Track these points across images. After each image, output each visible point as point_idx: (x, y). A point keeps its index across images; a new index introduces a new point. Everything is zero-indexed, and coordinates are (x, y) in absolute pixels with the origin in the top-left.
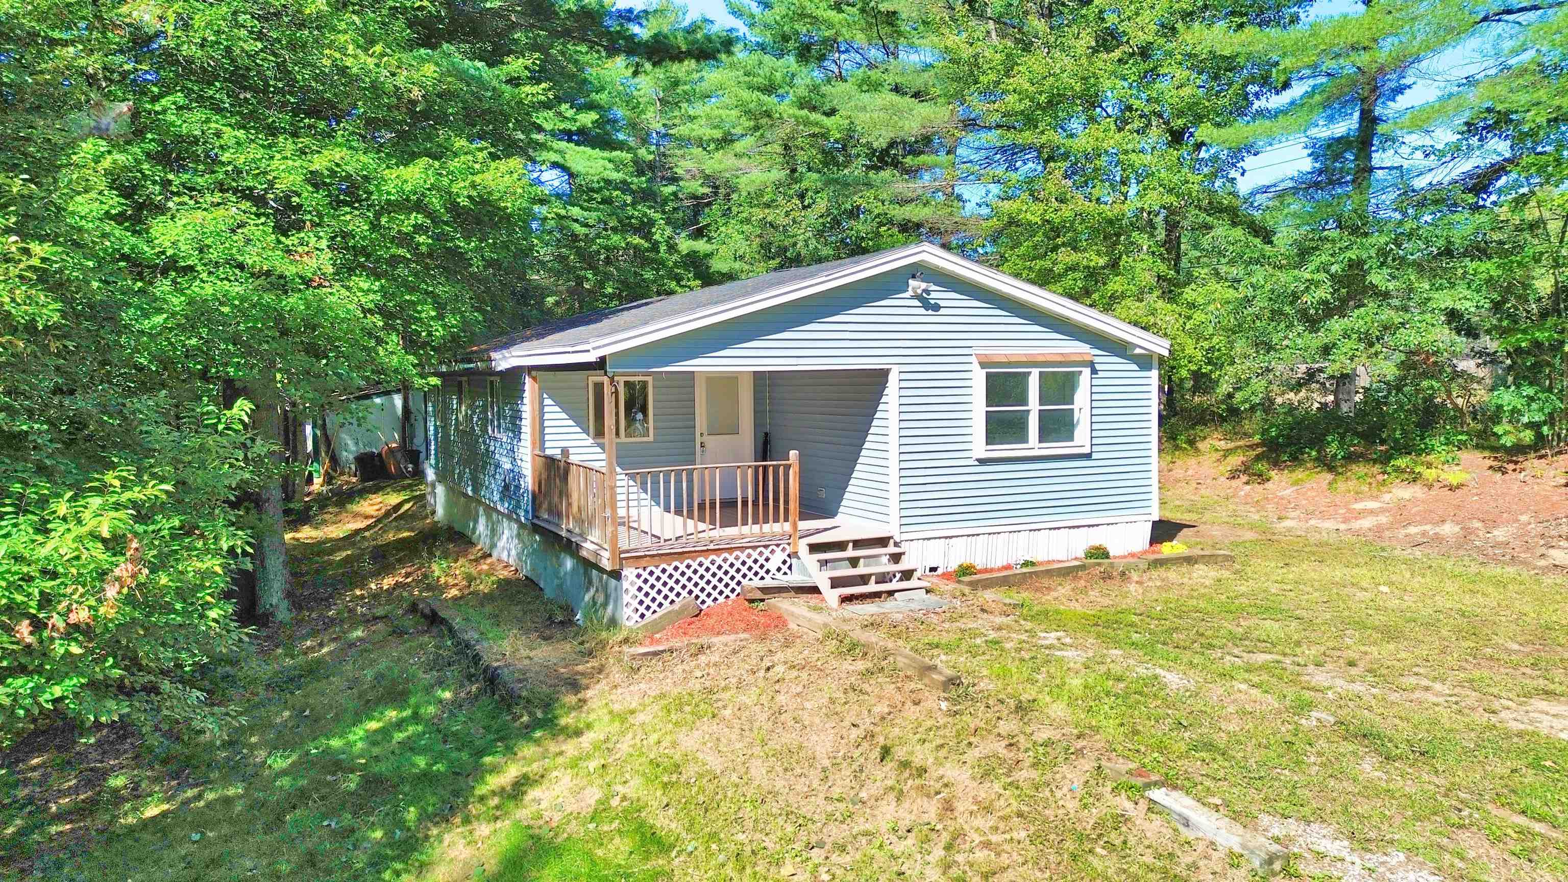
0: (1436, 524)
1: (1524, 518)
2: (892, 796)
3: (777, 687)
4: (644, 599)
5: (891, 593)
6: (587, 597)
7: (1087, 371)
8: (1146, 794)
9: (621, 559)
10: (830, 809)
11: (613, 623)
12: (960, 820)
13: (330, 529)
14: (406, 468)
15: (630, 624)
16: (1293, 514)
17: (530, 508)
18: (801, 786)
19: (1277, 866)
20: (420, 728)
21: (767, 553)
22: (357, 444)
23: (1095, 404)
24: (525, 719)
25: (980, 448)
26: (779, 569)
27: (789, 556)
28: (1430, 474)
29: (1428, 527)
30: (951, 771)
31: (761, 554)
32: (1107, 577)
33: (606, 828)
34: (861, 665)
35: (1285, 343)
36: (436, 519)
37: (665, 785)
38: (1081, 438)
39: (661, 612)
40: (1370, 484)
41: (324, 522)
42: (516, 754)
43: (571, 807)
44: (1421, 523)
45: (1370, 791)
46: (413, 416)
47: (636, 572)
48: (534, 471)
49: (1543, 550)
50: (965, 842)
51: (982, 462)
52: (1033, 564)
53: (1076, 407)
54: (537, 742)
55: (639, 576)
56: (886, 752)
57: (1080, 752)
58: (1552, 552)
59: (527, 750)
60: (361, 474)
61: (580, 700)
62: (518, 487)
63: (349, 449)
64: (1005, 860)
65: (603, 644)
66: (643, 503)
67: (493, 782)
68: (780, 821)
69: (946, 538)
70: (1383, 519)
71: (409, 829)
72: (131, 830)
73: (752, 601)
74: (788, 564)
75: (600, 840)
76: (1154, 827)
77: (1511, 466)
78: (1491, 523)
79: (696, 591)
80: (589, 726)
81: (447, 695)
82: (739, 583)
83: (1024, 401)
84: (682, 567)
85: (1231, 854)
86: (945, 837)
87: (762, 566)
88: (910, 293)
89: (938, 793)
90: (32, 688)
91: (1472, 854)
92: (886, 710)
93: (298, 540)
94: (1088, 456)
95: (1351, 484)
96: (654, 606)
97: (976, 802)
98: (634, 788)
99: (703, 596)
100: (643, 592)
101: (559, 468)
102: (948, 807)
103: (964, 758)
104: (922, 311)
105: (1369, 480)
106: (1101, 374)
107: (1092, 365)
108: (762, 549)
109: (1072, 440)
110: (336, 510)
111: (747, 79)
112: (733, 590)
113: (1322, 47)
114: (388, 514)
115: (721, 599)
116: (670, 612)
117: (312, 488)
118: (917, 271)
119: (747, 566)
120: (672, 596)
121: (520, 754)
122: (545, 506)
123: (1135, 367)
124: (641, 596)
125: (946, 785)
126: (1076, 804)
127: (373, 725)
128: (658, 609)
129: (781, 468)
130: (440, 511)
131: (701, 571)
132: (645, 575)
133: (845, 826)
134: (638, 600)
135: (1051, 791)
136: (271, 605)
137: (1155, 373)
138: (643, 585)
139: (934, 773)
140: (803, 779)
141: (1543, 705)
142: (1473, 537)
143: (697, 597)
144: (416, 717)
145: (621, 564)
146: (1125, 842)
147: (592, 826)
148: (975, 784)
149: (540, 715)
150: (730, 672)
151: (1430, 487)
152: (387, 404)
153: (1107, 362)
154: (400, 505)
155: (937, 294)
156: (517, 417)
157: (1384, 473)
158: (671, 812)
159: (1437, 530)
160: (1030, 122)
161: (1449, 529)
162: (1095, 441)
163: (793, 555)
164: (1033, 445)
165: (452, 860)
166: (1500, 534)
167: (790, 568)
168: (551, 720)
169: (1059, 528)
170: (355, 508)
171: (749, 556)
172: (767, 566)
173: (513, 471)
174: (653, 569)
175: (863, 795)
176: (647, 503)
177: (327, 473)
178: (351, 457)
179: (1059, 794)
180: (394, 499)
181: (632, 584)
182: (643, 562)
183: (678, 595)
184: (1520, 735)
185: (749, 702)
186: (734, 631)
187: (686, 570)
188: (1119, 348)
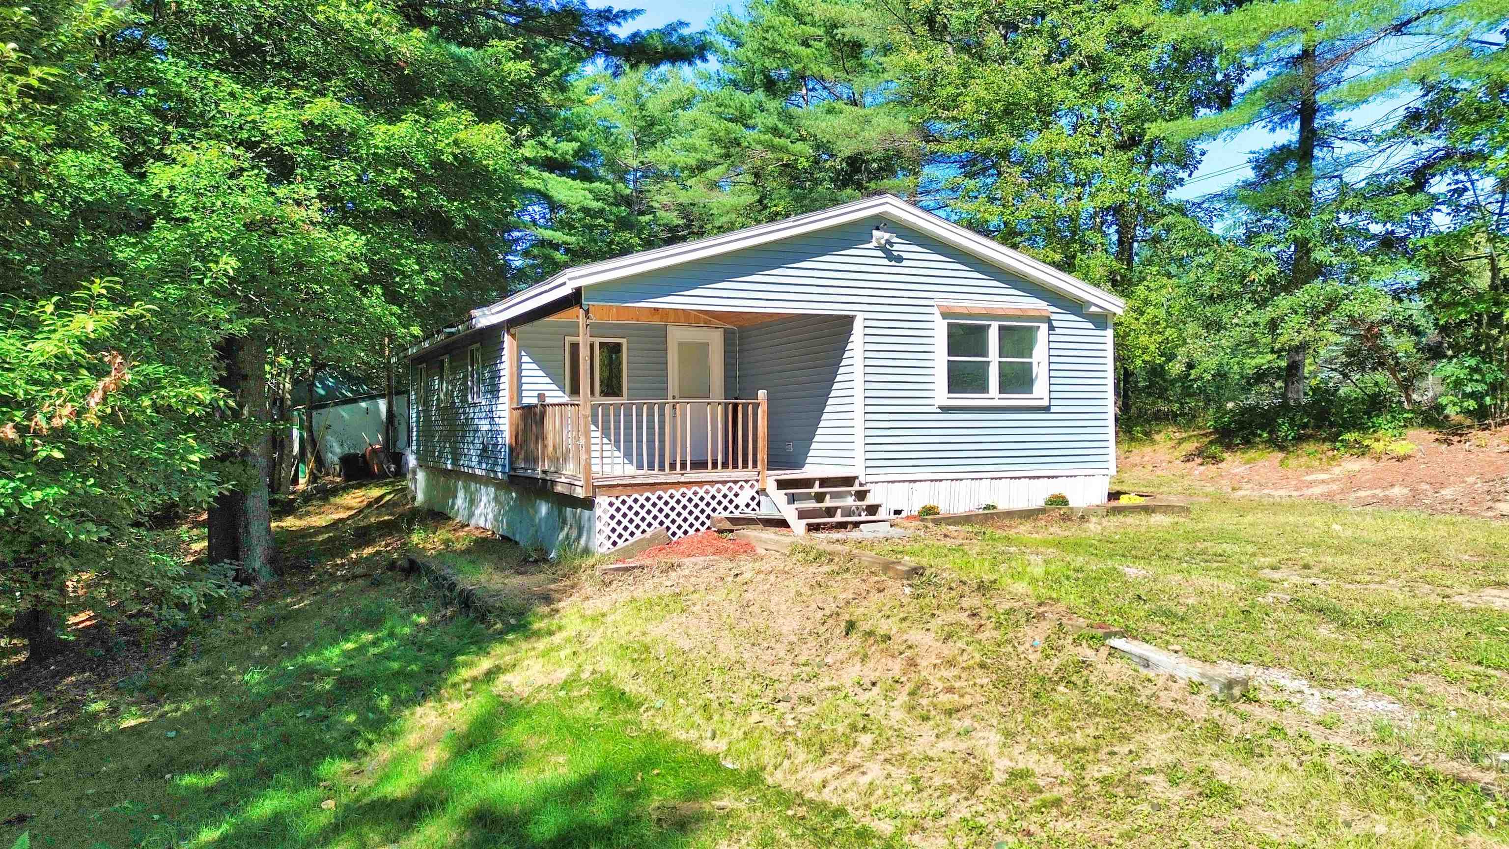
0: (1384, 488)
1: (1471, 480)
2: (857, 658)
3: (745, 587)
4: (616, 527)
5: (856, 525)
6: (561, 536)
7: (1044, 327)
8: (1107, 642)
9: (594, 487)
10: (795, 672)
11: (587, 551)
12: (923, 673)
13: (314, 519)
14: (389, 468)
15: (603, 550)
16: (1247, 487)
17: (507, 461)
18: (768, 656)
19: (1237, 691)
20: (395, 643)
21: (736, 488)
22: (342, 445)
23: (1053, 359)
24: (499, 626)
25: (941, 395)
26: (748, 505)
27: (757, 492)
28: (1378, 447)
29: (1377, 492)
30: (915, 635)
31: (730, 489)
32: (1066, 518)
33: (576, 693)
34: (826, 568)
35: (1235, 321)
36: (416, 504)
37: (634, 661)
38: (1040, 391)
39: (632, 540)
40: (1321, 459)
41: (308, 513)
42: (489, 653)
43: (544, 681)
44: (1370, 488)
45: (1325, 646)
46: (396, 420)
47: (608, 500)
48: (511, 424)
49: (1490, 504)
50: (929, 690)
51: (945, 409)
52: (994, 507)
53: (1034, 360)
54: (511, 643)
55: (611, 504)
56: (851, 626)
57: (1041, 617)
58: (1498, 505)
59: (499, 649)
60: (345, 475)
61: (552, 610)
62: (496, 445)
63: (334, 452)
64: (967, 700)
65: (576, 569)
66: (616, 461)
67: (465, 673)
68: (748, 682)
69: (910, 481)
70: (1335, 487)
71: (382, 712)
72: (108, 737)
73: (720, 531)
74: (756, 501)
75: (570, 702)
76: (1116, 670)
77: (1457, 438)
78: (1438, 485)
79: (667, 522)
80: (560, 628)
81: (423, 620)
82: (708, 517)
83: (985, 354)
84: (654, 498)
85: (1191, 684)
86: (909, 687)
87: (731, 502)
88: (874, 244)
89: (901, 653)
90: (12, 489)
91: (1429, 690)
92: (851, 596)
93: (282, 527)
94: (1047, 409)
95: (1302, 460)
96: (626, 535)
97: (938, 656)
98: (607, 664)
99: (674, 528)
100: (616, 520)
101: (535, 414)
102: (912, 663)
103: (927, 626)
104: (886, 262)
105: (1319, 456)
106: (1058, 331)
107: (1049, 321)
108: (731, 484)
109: (1031, 393)
110: (319, 503)
111: (718, 109)
112: (703, 524)
113: (1263, 29)
114: (370, 505)
115: (691, 531)
116: (641, 540)
117: (298, 487)
118: (880, 222)
119: (717, 500)
120: (643, 526)
121: (493, 653)
122: (521, 456)
123: (1091, 326)
124: (613, 524)
125: (910, 647)
126: (1039, 655)
127: (350, 646)
128: (629, 538)
129: (750, 407)
130: (420, 497)
131: (672, 503)
132: (618, 503)
133: (811, 684)
134: (610, 528)
135: (1014, 646)
136: (254, 570)
137: (1110, 333)
138: (615, 513)
139: (897, 639)
140: (770, 650)
141: (1496, 592)
142: (1422, 496)
143: (668, 528)
144: (392, 635)
145: (594, 492)
146: (1087, 681)
147: (562, 693)
148: (939, 644)
149: (513, 621)
150: (699, 580)
151: (1379, 459)
152: (371, 408)
153: (1064, 320)
154: (381, 497)
155: (901, 247)
156: (496, 376)
157: (1333, 450)
158: (641, 680)
159: (1387, 493)
160: (989, 130)
161: (1398, 492)
162: (1053, 395)
163: (762, 492)
164: (994, 395)
165: (423, 726)
166: (1447, 493)
167: (758, 504)
168: (525, 626)
169: (1019, 478)
170: (338, 500)
171: (719, 491)
172: (736, 501)
173: (491, 431)
174: (626, 498)
175: (829, 660)
176: (620, 460)
177: (311, 473)
178: (336, 459)
179: (1021, 649)
180: (376, 493)
181: (605, 511)
182: (616, 491)
183: (649, 525)
184: (1473, 611)
185: (716, 599)
186: (703, 554)
187: (657, 501)
188: (1075, 306)
